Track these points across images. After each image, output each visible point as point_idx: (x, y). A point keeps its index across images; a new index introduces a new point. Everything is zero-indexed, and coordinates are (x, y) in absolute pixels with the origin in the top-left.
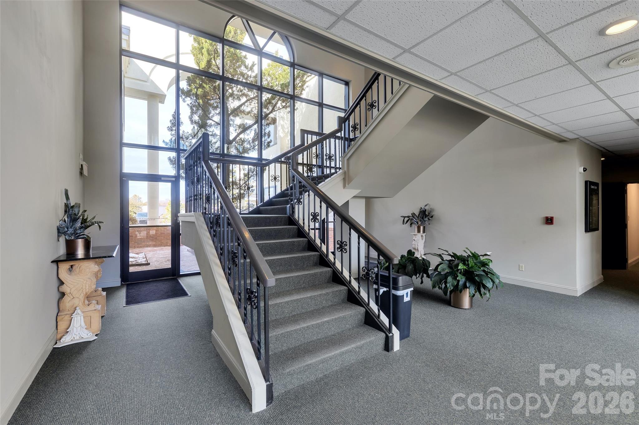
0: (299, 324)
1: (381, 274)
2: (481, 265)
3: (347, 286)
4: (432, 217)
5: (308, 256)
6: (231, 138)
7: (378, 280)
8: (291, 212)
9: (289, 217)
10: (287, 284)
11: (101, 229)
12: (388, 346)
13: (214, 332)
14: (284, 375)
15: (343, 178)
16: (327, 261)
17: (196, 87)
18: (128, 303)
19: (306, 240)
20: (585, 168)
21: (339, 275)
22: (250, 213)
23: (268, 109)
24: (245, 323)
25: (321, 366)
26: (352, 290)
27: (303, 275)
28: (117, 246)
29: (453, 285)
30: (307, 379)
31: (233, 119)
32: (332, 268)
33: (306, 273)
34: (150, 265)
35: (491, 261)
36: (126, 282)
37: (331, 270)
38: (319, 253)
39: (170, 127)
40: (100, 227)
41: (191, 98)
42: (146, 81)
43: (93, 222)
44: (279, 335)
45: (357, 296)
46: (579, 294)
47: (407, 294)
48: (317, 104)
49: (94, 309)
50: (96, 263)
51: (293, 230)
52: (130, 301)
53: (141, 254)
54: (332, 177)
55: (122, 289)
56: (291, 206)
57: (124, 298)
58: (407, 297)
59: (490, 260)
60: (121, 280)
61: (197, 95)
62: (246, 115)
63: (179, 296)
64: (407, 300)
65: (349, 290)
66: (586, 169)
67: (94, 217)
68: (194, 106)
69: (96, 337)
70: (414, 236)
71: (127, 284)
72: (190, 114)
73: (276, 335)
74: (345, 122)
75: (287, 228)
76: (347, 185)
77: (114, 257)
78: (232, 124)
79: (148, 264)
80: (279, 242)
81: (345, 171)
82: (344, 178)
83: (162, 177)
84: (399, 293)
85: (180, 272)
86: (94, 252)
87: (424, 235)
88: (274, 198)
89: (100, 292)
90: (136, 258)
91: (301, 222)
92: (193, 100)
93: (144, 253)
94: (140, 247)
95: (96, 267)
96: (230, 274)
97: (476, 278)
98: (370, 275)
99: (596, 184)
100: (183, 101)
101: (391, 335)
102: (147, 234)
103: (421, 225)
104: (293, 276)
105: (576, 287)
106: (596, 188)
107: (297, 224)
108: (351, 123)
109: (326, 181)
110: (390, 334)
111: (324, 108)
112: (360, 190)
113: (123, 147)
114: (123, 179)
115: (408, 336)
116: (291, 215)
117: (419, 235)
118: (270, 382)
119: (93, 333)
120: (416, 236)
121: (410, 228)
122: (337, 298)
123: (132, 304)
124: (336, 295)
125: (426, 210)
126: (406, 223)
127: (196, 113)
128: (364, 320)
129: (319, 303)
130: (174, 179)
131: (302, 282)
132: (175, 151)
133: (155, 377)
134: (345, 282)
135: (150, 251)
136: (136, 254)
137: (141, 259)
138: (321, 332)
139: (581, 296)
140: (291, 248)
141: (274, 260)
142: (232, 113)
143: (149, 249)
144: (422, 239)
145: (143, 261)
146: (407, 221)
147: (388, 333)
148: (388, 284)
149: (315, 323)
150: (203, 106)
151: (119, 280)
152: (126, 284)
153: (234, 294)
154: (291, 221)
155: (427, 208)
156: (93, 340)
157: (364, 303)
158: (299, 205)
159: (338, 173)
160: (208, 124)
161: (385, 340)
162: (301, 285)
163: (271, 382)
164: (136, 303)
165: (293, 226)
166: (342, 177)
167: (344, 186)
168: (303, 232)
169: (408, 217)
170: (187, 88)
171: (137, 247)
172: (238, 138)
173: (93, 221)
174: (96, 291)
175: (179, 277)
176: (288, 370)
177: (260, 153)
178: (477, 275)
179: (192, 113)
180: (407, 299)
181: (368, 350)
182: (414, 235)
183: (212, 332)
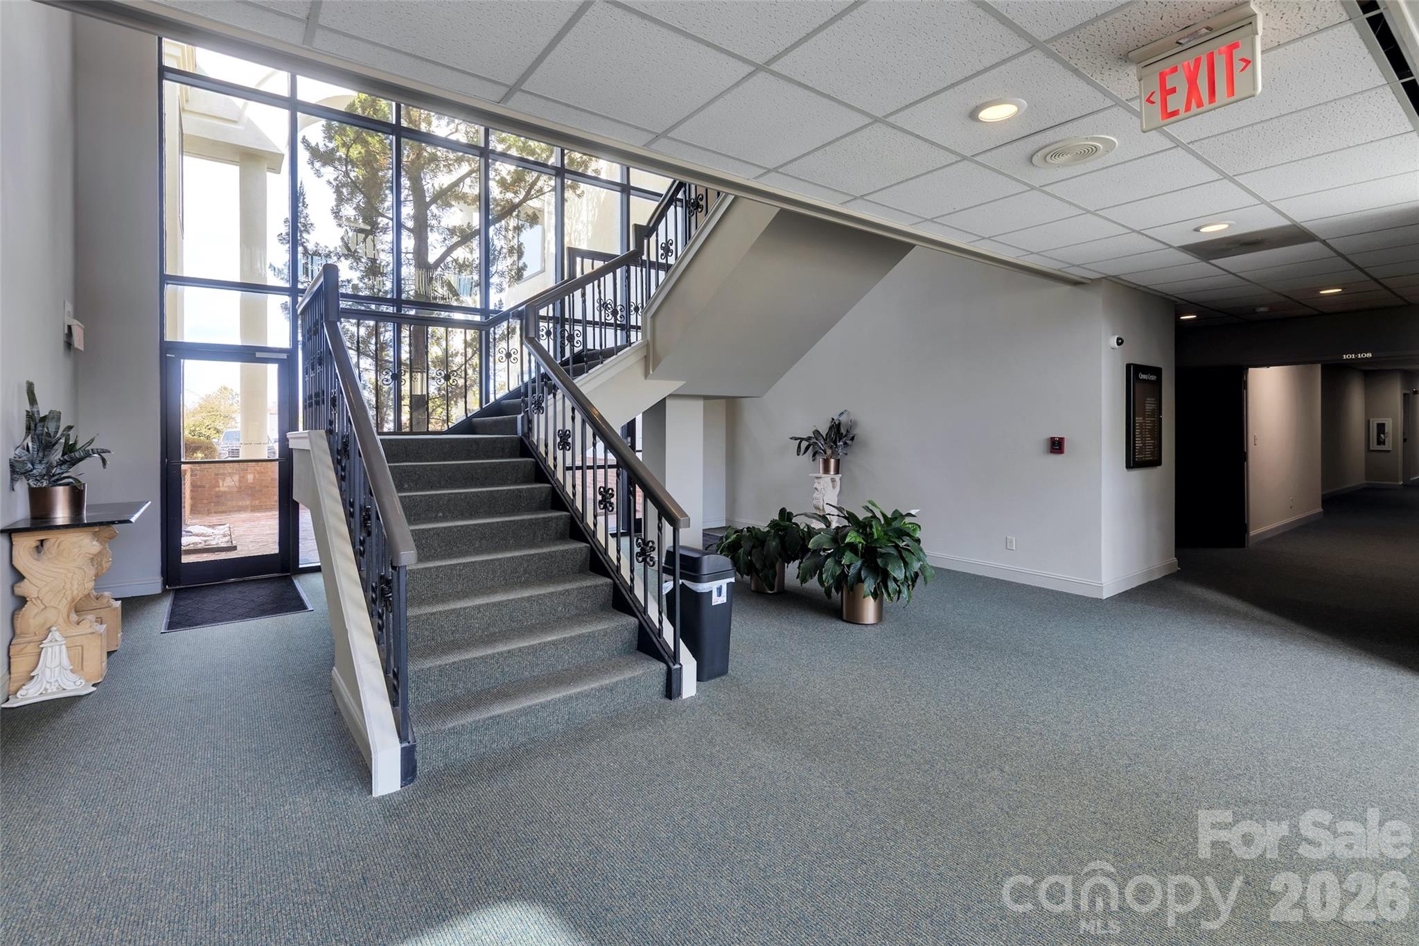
0: (494, 647)
1: (681, 555)
2: (897, 536)
3: (611, 578)
4: (852, 439)
5: (544, 518)
6: (432, 259)
7: (674, 565)
8: (526, 430)
9: (521, 440)
10: (488, 573)
11: (107, 466)
12: (671, 688)
13: (336, 671)
14: (442, 733)
15: (643, 356)
16: (582, 528)
17: (344, 144)
18: (173, 625)
19: (547, 487)
20: (1121, 339)
21: (601, 557)
22: (450, 431)
23: (516, 193)
24: (380, 642)
25: (522, 720)
26: (620, 586)
27: (524, 555)
28: (147, 502)
29: (833, 576)
30: (492, 743)
31: (438, 214)
32: (589, 543)
33: (533, 552)
34: (236, 549)
35: (919, 527)
36: (176, 586)
37: (586, 547)
38: (569, 514)
39: (284, 234)
40: (104, 461)
41: (336, 168)
42: (236, 120)
43: (88, 451)
44: (446, 665)
45: (627, 597)
46: (1106, 595)
47: (720, 590)
48: (619, 188)
49: (90, 630)
50: (96, 535)
51: (525, 467)
52: (175, 623)
53: (221, 527)
54: (619, 354)
55: (164, 599)
56: (526, 416)
57: (166, 616)
58: (720, 594)
59: (917, 525)
60: (163, 580)
61: (348, 161)
62: (469, 205)
63: (287, 612)
64: (719, 602)
65: (615, 586)
66: (1122, 342)
67: (92, 440)
68: (343, 185)
69: (94, 689)
70: (816, 481)
71: (177, 590)
72: (334, 203)
73: (440, 666)
74: (649, 236)
75: (510, 462)
76: (651, 372)
77: (131, 522)
78: (435, 225)
79: (234, 548)
80: (487, 491)
81: (647, 340)
82: (645, 356)
83: (258, 351)
84: (702, 587)
85: (300, 563)
86: (90, 514)
87: (838, 477)
88: (504, 399)
89: (107, 600)
90: (208, 536)
91: (542, 449)
92: (341, 172)
93: (228, 525)
94: (223, 512)
95: (94, 545)
96: (362, 554)
97: (879, 561)
98: (648, 554)
99: (1157, 371)
100: (315, 174)
101: (677, 666)
102: (240, 481)
103: (831, 458)
104: (502, 558)
105: (1101, 581)
106: (1153, 378)
107: (534, 454)
108: (662, 240)
109: (605, 363)
110: (674, 665)
111: (631, 196)
112: (684, 382)
113: (167, 284)
114: (168, 355)
115: (723, 671)
116: (525, 436)
117: (827, 479)
118: (409, 742)
119: (87, 681)
120: (819, 480)
121: (812, 462)
122: (589, 602)
123: (182, 627)
124: (587, 596)
125: (839, 424)
126: (805, 453)
127: (349, 200)
128: (636, 643)
129: (548, 609)
130: (284, 356)
131: (522, 570)
132: (288, 293)
133: (203, 750)
134: (610, 570)
135: (244, 521)
136: (209, 526)
137: (218, 539)
138: (539, 662)
139: (1111, 598)
140: (514, 504)
141: (467, 526)
142: (434, 201)
143: (244, 515)
144: (834, 487)
145: (223, 542)
146: (807, 449)
147: (671, 664)
148: (672, 568)
149: (526, 644)
150: (364, 185)
151: (158, 580)
152: (173, 589)
153: (366, 591)
154: (524, 448)
155: (843, 419)
156: (86, 695)
157: (638, 610)
158: (538, 414)
159: (633, 345)
160: (381, 225)
161: (666, 677)
162: (518, 577)
163: (411, 744)
164: (190, 626)
165: (526, 459)
166: (642, 354)
167: (646, 375)
168: (545, 471)
169: (809, 439)
170: (325, 145)
171: (215, 513)
172: (449, 259)
173: (89, 448)
174: (97, 599)
175: (296, 574)
176: (450, 725)
177: (486, 298)
178: (882, 555)
179: (340, 200)
180: (718, 600)
181: (628, 694)
182: (817, 478)
183: (333, 671)
